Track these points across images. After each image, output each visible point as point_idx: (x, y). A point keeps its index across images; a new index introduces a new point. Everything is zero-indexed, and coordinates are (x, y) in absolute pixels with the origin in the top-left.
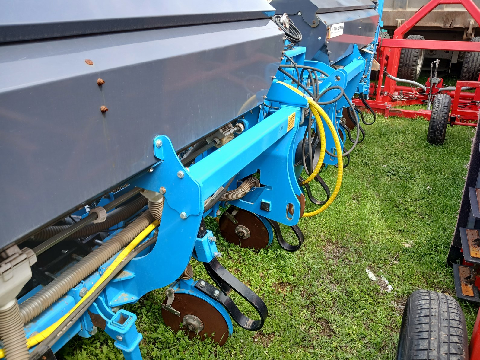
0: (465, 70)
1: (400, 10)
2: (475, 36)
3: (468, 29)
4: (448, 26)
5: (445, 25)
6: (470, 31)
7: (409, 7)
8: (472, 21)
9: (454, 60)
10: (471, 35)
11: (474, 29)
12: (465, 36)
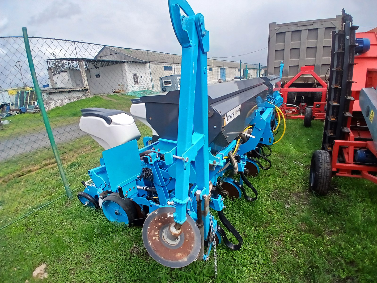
0: (315, 99)
1: (285, 77)
2: (317, 86)
3: (314, 83)
4: (306, 82)
5: (304, 82)
6: (315, 84)
7: (289, 76)
8: (316, 81)
9: (310, 96)
10: (316, 85)
11: (316, 83)
12: (313, 86)
